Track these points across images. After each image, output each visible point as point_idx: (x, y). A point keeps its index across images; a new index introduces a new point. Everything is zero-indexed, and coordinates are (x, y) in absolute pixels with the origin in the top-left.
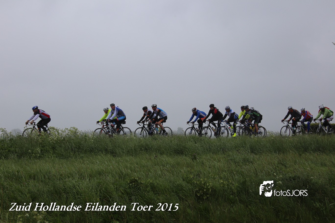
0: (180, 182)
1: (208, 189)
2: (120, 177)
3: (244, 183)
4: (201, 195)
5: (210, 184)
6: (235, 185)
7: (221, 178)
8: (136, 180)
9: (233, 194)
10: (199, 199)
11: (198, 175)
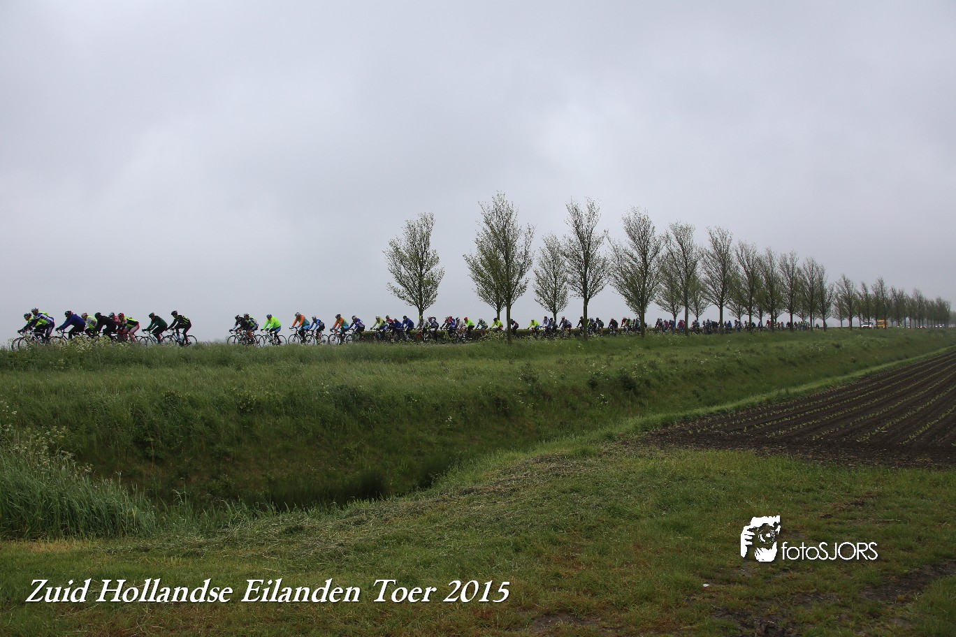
0: (222, 394)
1: (252, 402)
2: (155, 390)
3: (291, 394)
4: (244, 408)
5: (254, 397)
6: (281, 396)
7: (267, 390)
8: (173, 394)
9: (279, 405)
10: (243, 412)
11: (242, 387)
